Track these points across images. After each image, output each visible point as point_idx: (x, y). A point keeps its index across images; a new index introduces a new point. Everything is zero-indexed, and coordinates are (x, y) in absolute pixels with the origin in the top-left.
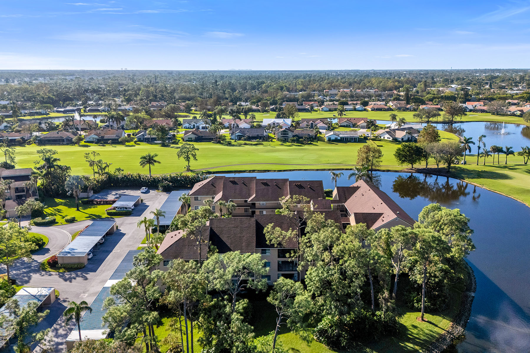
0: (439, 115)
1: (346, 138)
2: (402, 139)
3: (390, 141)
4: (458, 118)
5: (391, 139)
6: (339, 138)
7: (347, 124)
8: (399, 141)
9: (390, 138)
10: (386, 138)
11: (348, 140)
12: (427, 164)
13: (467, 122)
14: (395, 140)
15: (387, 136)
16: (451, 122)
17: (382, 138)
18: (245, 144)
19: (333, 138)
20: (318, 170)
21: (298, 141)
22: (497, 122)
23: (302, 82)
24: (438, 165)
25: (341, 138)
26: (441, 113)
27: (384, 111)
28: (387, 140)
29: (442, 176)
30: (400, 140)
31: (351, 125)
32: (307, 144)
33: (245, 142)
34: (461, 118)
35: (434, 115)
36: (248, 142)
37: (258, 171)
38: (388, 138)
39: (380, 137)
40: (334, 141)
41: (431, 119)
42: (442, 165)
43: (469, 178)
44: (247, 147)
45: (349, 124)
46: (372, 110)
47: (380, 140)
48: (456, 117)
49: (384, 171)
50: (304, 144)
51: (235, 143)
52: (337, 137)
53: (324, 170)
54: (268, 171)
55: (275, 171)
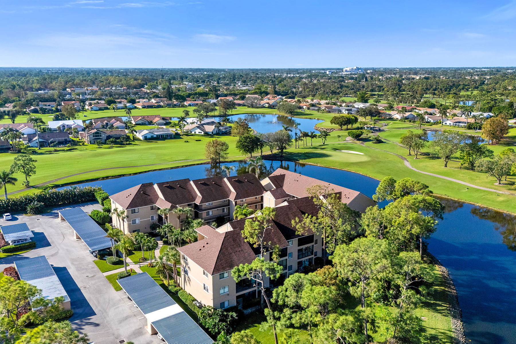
0: (216, 110)
1: (161, 136)
2: (212, 132)
3: (203, 135)
4: (229, 112)
5: (203, 133)
6: (155, 136)
7: (143, 122)
8: (210, 135)
9: (201, 133)
10: (197, 133)
11: (164, 137)
12: (262, 152)
13: (236, 114)
14: (207, 134)
15: (198, 131)
16: (225, 115)
17: (193, 133)
18: (56, 151)
19: (149, 136)
20: (172, 168)
21: (115, 143)
22: (254, 113)
23: (37, 80)
24: (272, 152)
25: (157, 135)
26: (217, 108)
27: (155, 108)
28: (199, 135)
29: (276, 160)
30: (211, 133)
31: (147, 123)
32: (127, 144)
33: (55, 148)
34: (232, 112)
35: (213, 110)
36: (58, 149)
37: (113, 176)
38: (199, 132)
39: (191, 132)
40: (150, 139)
41: (208, 114)
42: (275, 151)
43: (302, 159)
44: (61, 153)
45: (144, 122)
46: (143, 108)
47: (192, 135)
48: (228, 110)
49: (231, 162)
50: (124, 145)
51: (40, 151)
52: (152, 135)
53: (178, 167)
54: (123, 175)
55: (130, 174)
